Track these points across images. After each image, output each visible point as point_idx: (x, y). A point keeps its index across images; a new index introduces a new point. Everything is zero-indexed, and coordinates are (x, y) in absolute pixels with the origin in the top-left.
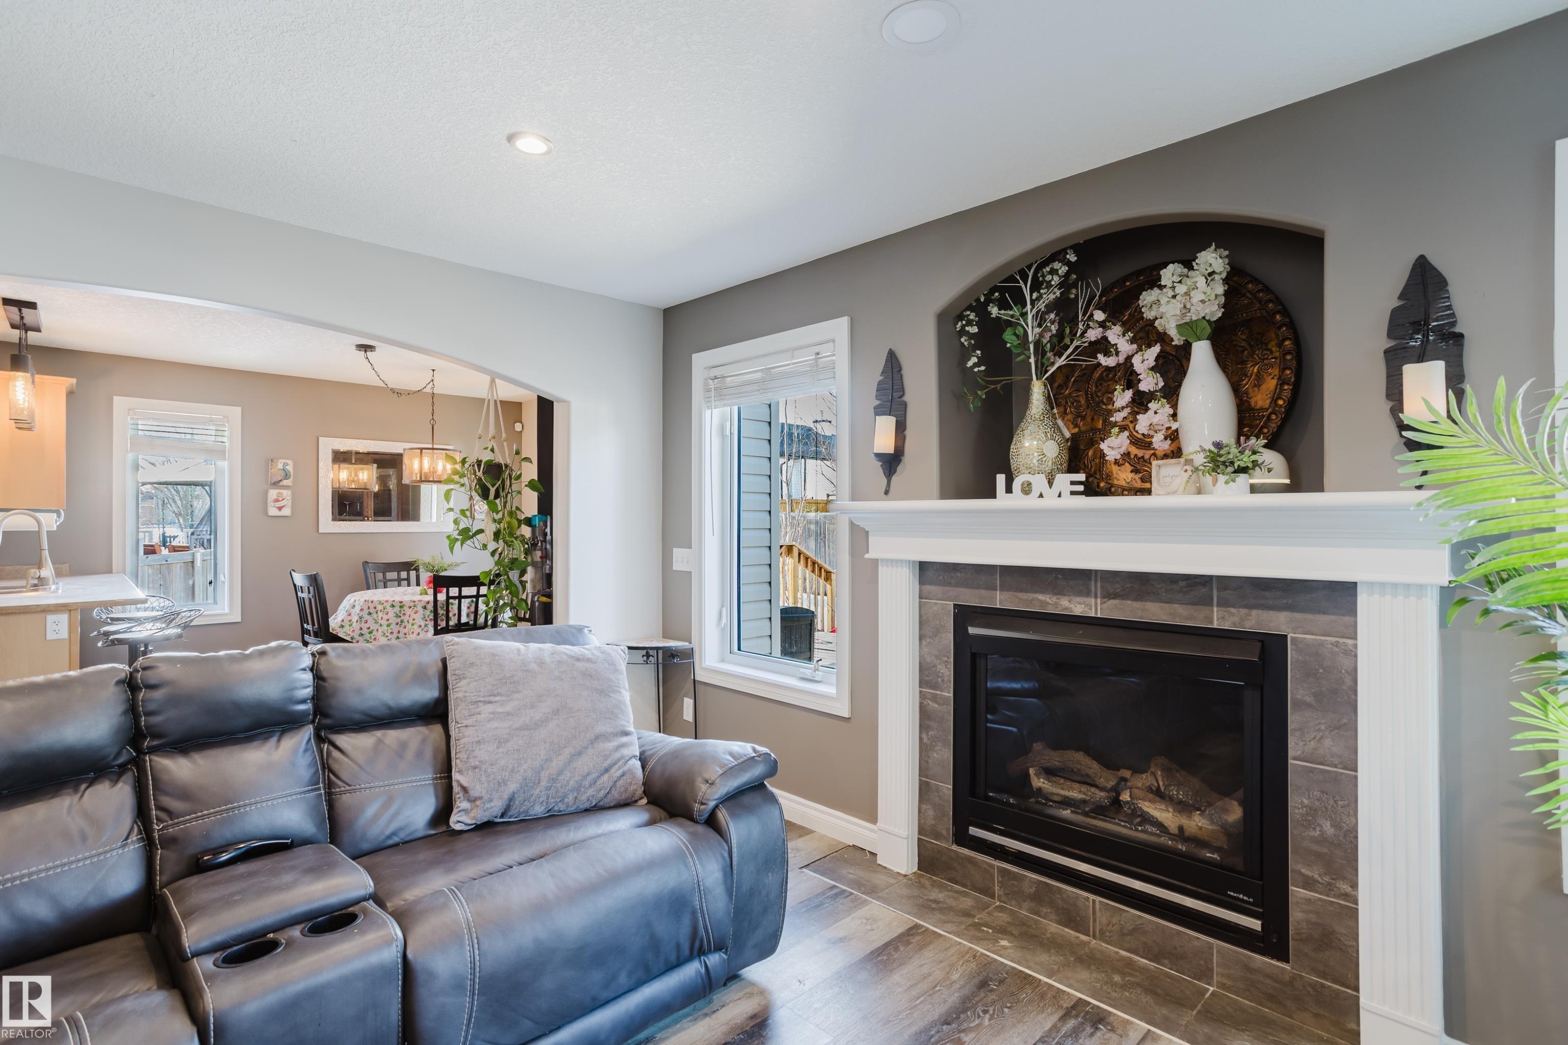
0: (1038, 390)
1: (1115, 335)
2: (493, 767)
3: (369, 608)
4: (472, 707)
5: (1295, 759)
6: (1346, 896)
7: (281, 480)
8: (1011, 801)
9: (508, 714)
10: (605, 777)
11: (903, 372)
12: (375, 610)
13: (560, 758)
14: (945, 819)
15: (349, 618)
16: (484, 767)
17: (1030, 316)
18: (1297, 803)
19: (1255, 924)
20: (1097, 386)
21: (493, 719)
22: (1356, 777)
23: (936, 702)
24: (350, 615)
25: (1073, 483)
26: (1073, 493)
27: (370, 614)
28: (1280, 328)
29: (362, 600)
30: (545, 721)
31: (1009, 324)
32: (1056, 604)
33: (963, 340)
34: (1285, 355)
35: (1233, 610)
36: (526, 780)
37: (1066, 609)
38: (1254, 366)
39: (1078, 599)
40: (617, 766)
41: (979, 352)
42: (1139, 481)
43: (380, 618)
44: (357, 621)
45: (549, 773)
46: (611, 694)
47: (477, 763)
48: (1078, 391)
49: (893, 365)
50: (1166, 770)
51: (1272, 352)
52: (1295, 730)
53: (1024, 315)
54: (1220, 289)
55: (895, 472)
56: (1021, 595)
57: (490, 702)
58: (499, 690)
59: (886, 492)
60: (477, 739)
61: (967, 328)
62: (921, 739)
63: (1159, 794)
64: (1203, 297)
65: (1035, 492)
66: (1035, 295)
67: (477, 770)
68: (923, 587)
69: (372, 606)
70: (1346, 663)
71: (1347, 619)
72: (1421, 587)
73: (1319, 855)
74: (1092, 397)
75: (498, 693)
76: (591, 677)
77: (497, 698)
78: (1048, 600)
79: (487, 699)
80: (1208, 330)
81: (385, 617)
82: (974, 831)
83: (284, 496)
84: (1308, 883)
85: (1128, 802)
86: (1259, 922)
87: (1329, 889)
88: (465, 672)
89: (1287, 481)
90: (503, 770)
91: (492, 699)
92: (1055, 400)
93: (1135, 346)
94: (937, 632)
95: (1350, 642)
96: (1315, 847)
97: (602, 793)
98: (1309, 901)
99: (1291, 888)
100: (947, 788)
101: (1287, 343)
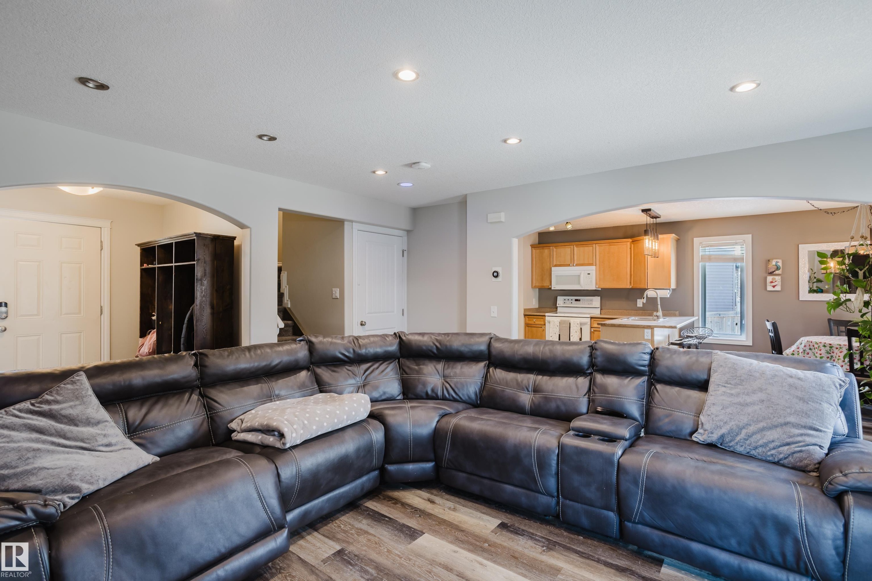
2: (716, 417)
3: (810, 346)
4: (716, 387)
7: (774, 271)
9: (732, 394)
10: (786, 448)
12: (814, 348)
13: (756, 426)
15: (798, 350)
16: (713, 416)
21: (724, 395)
24: (798, 348)
27: (810, 349)
29: (806, 340)
30: (753, 404)
36: (732, 430)
40: (797, 445)
43: (816, 352)
44: (802, 353)
45: (747, 432)
46: (809, 402)
47: (710, 413)
57: (725, 387)
58: (731, 382)
60: (714, 402)
67: (709, 417)
69: (811, 344)
75: (730, 383)
76: (796, 388)
77: (729, 386)
79: (723, 384)
81: (819, 352)
83: (776, 280)
88: (718, 369)
90: (721, 421)
91: (726, 385)
97: (781, 456)
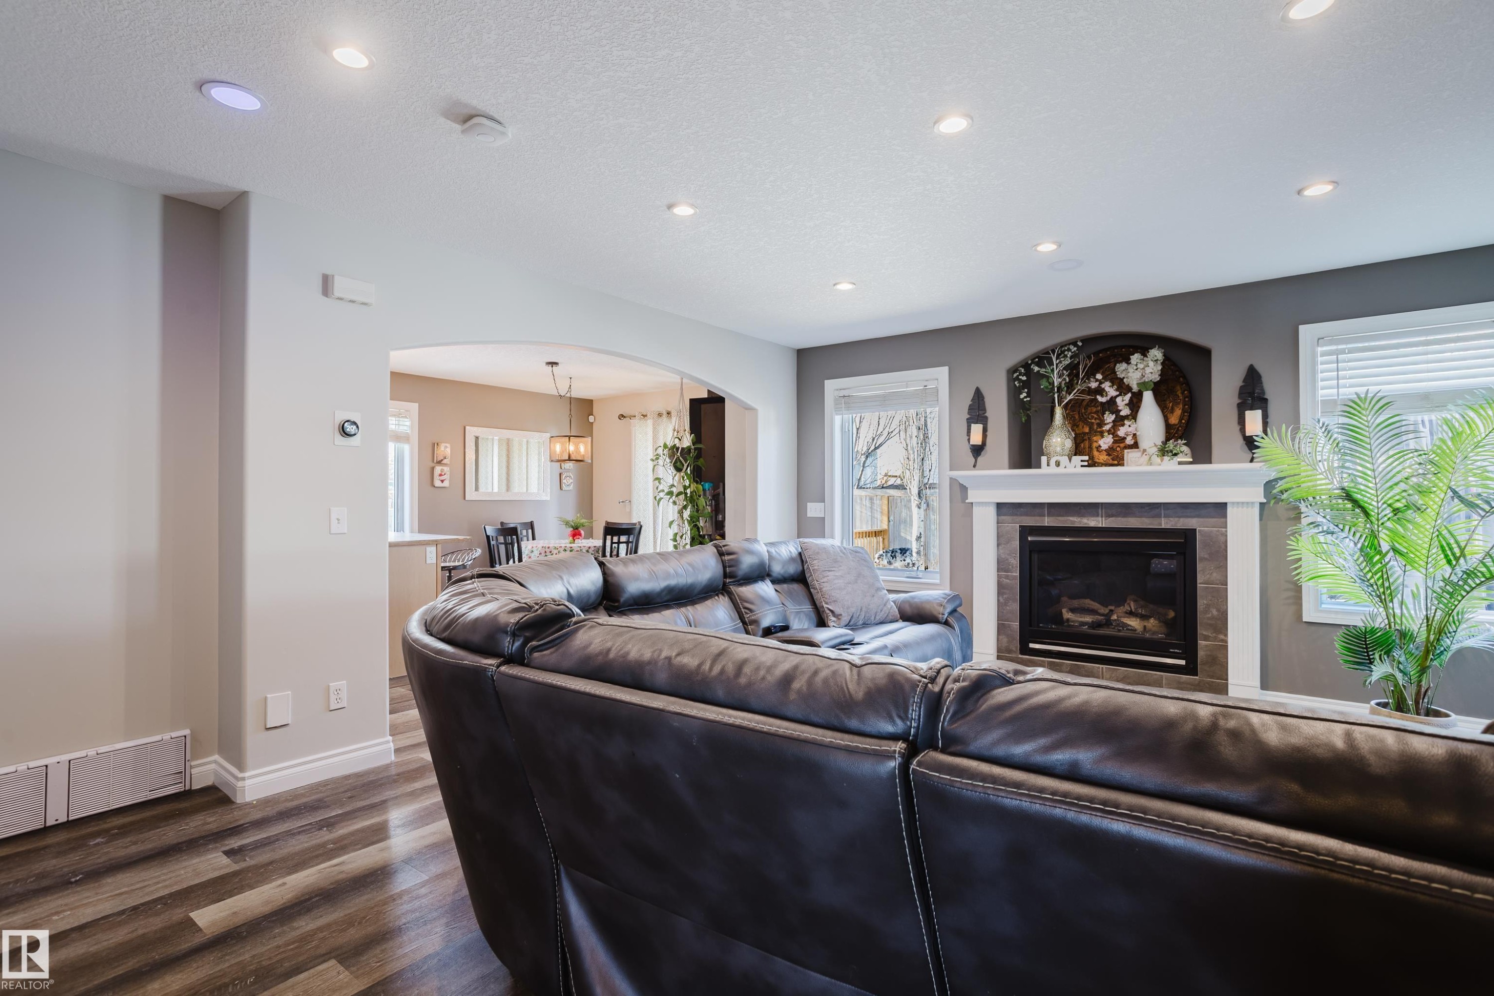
0: (1059, 412)
1: (1106, 386)
5: (1200, 584)
6: (1223, 641)
7: (443, 459)
8: (1053, 626)
9: (841, 576)
11: (985, 400)
14: (1015, 641)
17: (1055, 372)
18: (1201, 603)
19: (1182, 662)
20: (1085, 409)
22: (1227, 589)
23: (1008, 579)
25: (1082, 461)
26: (1082, 466)
28: (1182, 384)
30: (856, 580)
31: (1043, 376)
32: (1080, 521)
33: (1016, 383)
34: (1185, 398)
35: (1171, 519)
37: (1086, 524)
38: (1170, 403)
39: (1092, 518)
41: (1026, 390)
42: (1111, 460)
48: (1073, 411)
49: (978, 397)
50: (1135, 601)
51: (1179, 397)
52: (1200, 571)
53: (1053, 370)
54: (1160, 368)
55: (980, 455)
56: (1060, 518)
58: (834, 565)
59: (974, 466)
61: (1020, 377)
62: (998, 600)
63: (1131, 614)
64: (1152, 371)
65: (1062, 465)
66: (1058, 361)
68: (1000, 518)
70: (1222, 539)
71: (1223, 520)
72: (1253, 503)
73: (1211, 625)
74: (1082, 415)
75: (834, 567)
78: (1075, 520)
80: (1153, 386)
82: (1032, 645)
83: (445, 471)
84: (1206, 638)
85: (1115, 620)
86: (1184, 661)
87: (1215, 639)
88: (815, 557)
89: (1191, 460)
92: (1067, 417)
93: (1118, 393)
94: (1008, 541)
95: (1224, 530)
96: (1209, 622)
98: (1206, 646)
99: (1199, 642)
100: (1016, 625)
101: (1186, 392)
